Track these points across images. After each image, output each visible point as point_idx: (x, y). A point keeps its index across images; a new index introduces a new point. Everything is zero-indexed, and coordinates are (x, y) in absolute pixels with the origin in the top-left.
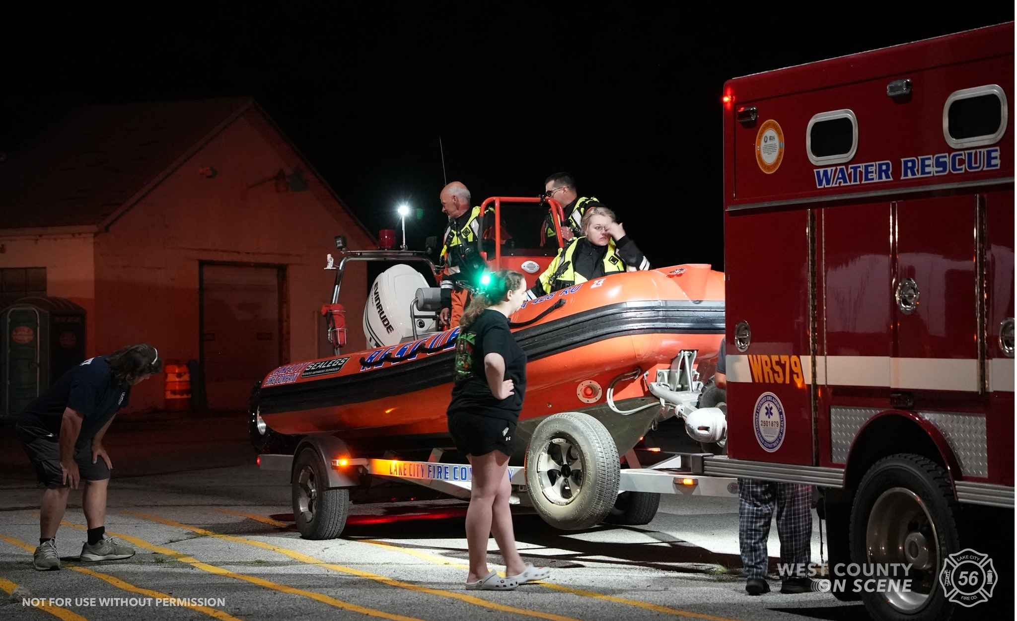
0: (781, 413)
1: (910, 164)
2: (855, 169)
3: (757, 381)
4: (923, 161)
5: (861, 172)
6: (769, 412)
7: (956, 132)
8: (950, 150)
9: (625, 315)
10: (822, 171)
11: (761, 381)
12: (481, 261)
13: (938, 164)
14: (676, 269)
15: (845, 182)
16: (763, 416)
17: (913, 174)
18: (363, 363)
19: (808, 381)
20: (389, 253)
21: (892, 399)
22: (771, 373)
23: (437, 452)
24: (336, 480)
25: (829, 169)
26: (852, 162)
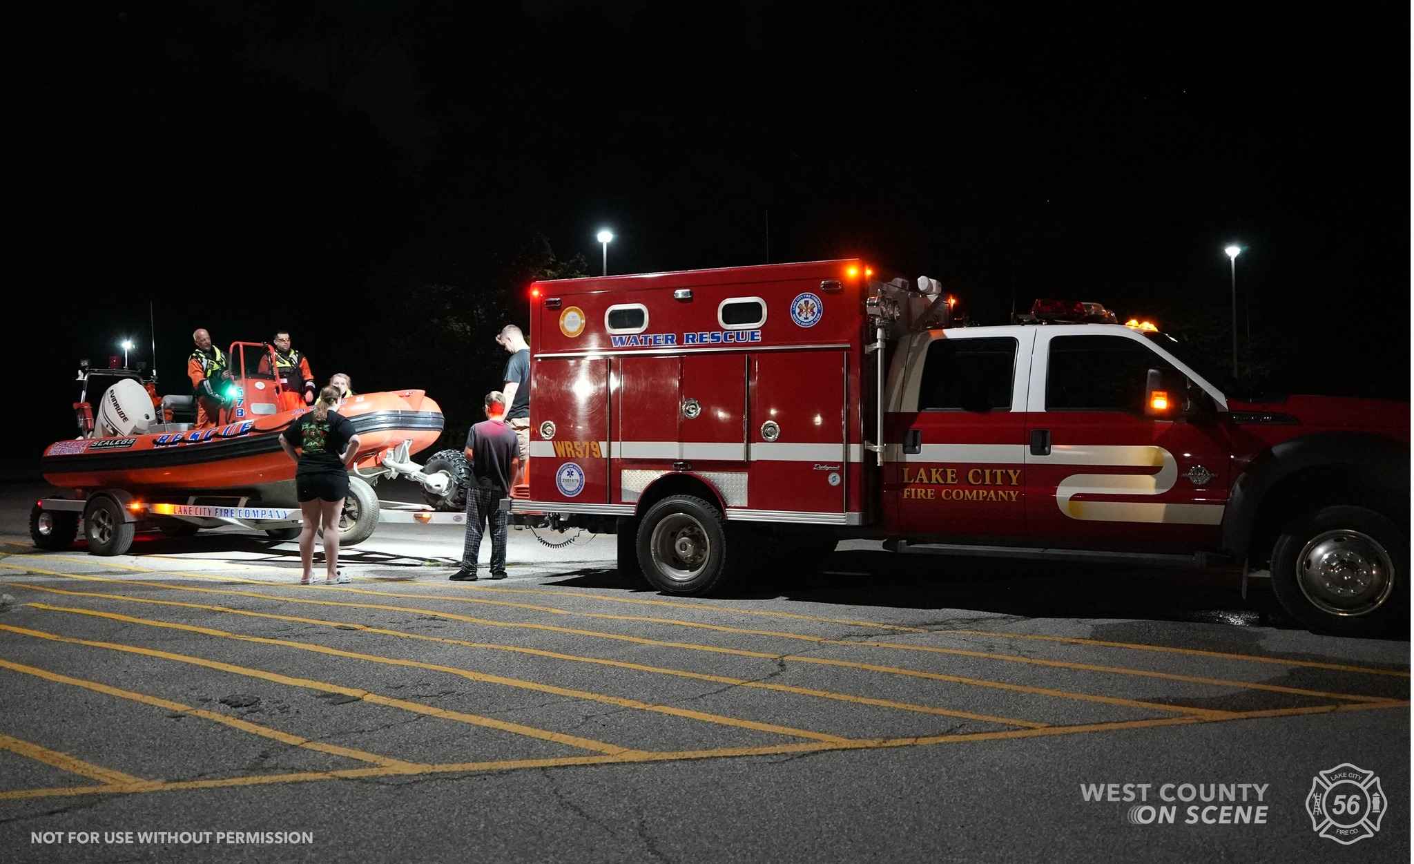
0: (581, 475)
1: (691, 336)
2: (646, 338)
3: (560, 456)
4: (701, 335)
5: (650, 340)
6: (570, 474)
7: (727, 321)
8: (722, 330)
9: (378, 419)
10: (617, 337)
11: (564, 456)
12: (229, 381)
13: (713, 337)
14: (407, 392)
15: (637, 344)
16: (565, 475)
17: (693, 341)
18: (155, 442)
19: (605, 455)
20: (115, 372)
21: (676, 465)
22: (573, 452)
23: (192, 499)
24: (129, 518)
25: (624, 337)
26: (646, 332)
